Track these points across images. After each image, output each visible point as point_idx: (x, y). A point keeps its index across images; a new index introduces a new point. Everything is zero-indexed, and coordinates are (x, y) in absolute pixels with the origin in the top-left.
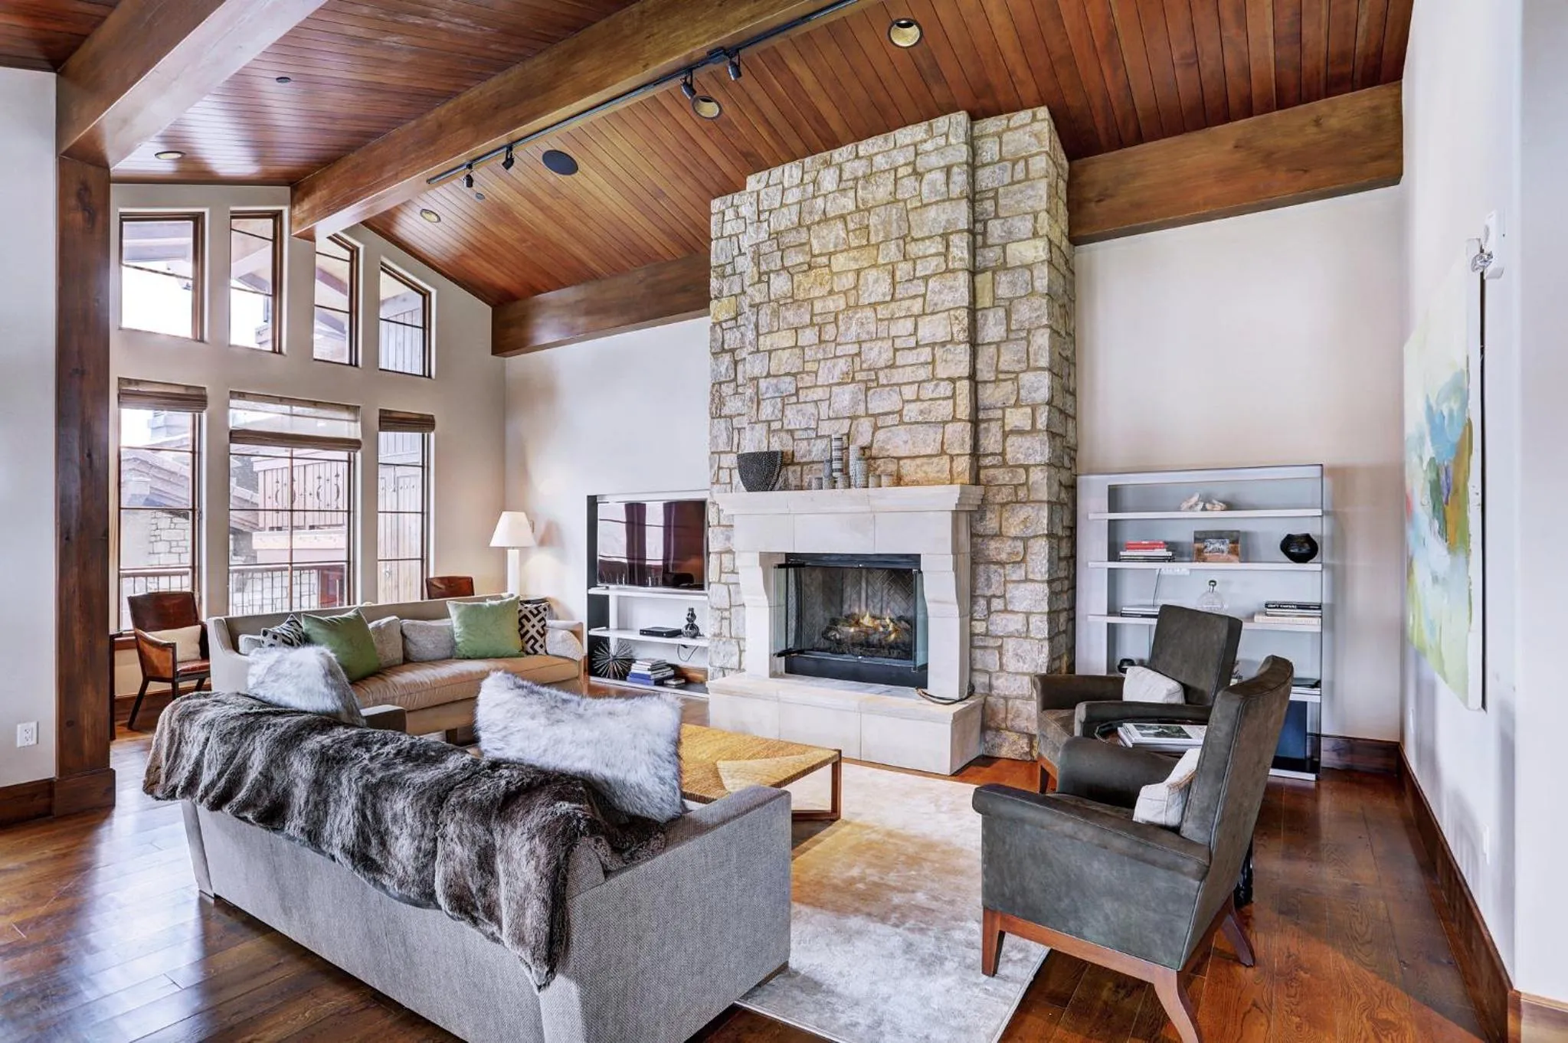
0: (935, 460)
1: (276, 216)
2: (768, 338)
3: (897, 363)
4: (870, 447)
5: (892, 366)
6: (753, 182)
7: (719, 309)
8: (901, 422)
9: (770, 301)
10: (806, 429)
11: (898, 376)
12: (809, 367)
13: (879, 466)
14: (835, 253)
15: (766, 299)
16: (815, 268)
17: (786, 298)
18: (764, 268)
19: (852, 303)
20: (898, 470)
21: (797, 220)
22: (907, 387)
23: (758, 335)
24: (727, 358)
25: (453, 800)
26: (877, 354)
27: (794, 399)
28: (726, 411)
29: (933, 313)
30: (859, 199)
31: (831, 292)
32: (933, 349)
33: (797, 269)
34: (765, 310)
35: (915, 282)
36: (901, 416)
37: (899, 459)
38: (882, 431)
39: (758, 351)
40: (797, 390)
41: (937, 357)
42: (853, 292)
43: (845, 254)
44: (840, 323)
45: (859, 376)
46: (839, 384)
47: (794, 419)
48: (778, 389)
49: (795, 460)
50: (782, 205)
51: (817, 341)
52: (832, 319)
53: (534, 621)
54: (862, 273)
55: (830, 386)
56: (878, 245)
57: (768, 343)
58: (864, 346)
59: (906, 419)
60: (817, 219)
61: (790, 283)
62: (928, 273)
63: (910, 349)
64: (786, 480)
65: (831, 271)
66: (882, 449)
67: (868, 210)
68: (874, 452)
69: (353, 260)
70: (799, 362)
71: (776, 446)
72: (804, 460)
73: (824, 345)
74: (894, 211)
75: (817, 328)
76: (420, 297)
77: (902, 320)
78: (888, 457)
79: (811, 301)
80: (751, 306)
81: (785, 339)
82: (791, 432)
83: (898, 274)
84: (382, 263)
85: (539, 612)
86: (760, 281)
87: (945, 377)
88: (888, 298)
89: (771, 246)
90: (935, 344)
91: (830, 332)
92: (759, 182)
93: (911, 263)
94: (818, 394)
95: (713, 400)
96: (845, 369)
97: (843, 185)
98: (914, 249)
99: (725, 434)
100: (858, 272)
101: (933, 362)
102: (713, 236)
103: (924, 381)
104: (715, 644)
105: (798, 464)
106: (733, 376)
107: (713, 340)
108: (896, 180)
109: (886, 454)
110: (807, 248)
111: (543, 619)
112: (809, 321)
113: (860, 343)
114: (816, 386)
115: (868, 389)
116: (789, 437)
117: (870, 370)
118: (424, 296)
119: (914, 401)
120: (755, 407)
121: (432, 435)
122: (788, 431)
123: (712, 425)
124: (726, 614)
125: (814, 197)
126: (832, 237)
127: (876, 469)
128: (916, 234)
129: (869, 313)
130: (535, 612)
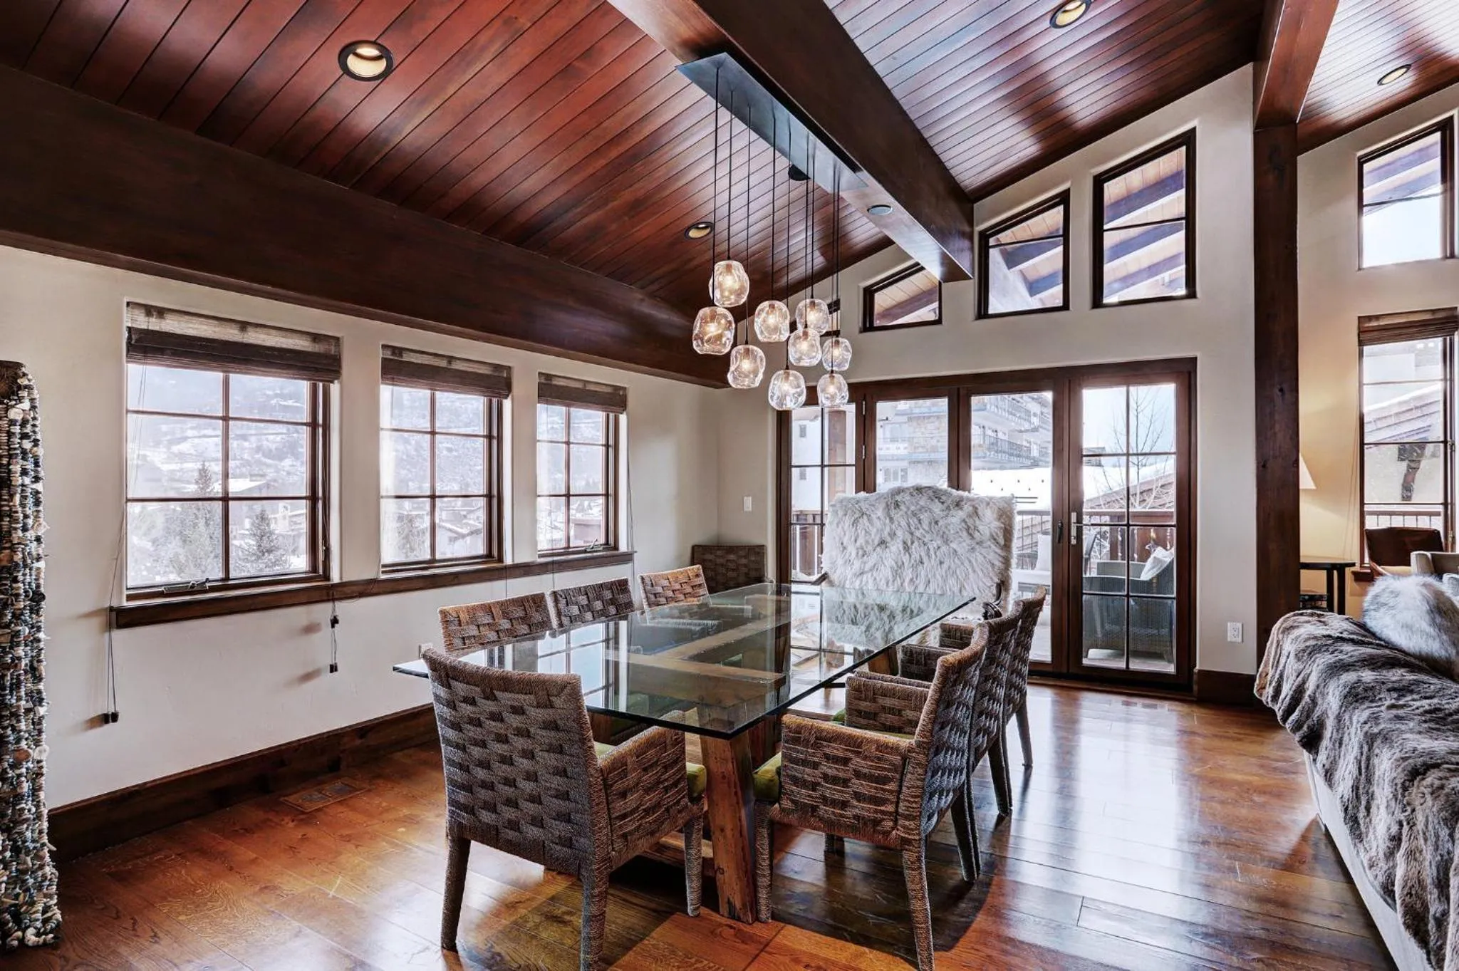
25: (1428, 781)
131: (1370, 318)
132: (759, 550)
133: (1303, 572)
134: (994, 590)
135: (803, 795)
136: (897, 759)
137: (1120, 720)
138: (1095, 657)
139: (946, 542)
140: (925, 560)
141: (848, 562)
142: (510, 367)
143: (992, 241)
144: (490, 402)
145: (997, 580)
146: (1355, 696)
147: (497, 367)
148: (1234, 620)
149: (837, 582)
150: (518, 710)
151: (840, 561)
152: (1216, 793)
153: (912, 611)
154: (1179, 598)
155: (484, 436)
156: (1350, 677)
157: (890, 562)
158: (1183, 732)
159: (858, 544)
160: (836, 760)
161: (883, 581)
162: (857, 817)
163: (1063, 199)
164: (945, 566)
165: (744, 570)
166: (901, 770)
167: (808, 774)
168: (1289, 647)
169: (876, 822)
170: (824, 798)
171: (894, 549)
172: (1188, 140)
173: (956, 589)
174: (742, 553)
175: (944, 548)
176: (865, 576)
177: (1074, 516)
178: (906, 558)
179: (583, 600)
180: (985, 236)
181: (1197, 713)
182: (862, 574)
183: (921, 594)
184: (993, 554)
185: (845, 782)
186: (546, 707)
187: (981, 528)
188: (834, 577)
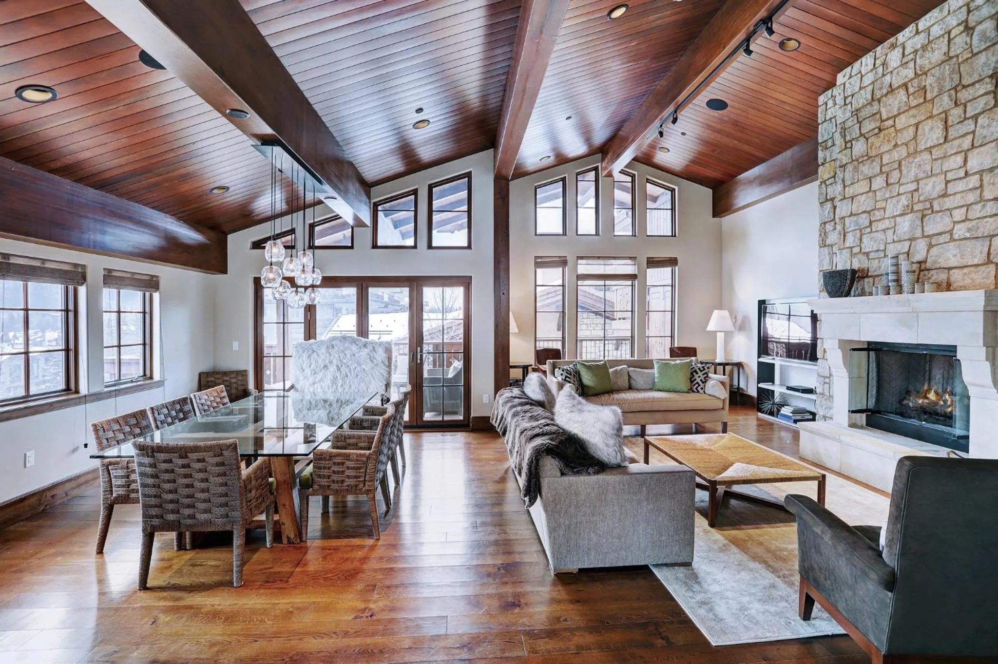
0: (982, 268)
1: (596, 169)
2: (851, 189)
3: (949, 192)
4: (925, 262)
5: (945, 195)
6: (840, 78)
7: (824, 172)
8: (952, 240)
9: (853, 161)
10: (877, 251)
11: (949, 203)
12: (879, 205)
13: (932, 275)
14: (899, 114)
15: (850, 161)
16: (884, 129)
17: (863, 157)
18: (848, 138)
19: (911, 150)
20: (948, 278)
21: (870, 97)
22: (957, 210)
23: (845, 187)
24: (829, 205)
26: (931, 187)
27: (869, 230)
28: (828, 242)
29: (981, 146)
30: (917, 67)
31: (896, 146)
32: (981, 176)
33: (871, 134)
34: (850, 168)
35: (966, 122)
36: (951, 235)
37: (950, 269)
38: (935, 248)
39: (845, 198)
40: (871, 223)
41: (985, 182)
42: (913, 142)
43: (906, 113)
44: (903, 168)
45: (916, 208)
46: (901, 215)
47: (868, 244)
48: (857, 223)
49: (869, 274)
50: (861, 88)
51: (885, 185)
52: (897, 166)
53: (700, 374)
54: (920, 126)
55: (894, 217)
56: (933, 99)
57: (851, 191)
58: (921, 182)
59: (956, 237)
60: (885, 91)
61: (865, 145)
62: (977, 112)
63: (960, 179)
64: (863, 289)
65: (895, 130)
66: (935, 262)
67: (926, 74)
68: (928, 265)
69: (633, 182)
70: (872, 202)
71: (856, 266)
72: (876, 273)
73: (890, 187)
74: (947, 67)
75: (885, 175)
76: (670, 192)
77: (953, 157)
78: (940, 268)
79: (880, 156)
80: (841, 167)
81: (862, 187)
82: (867, 254)
83: (950, 118)
84: (647, 179)
85: (704, 369)
86: (846, 148)
87: (991, 197)
88: (942, 141)
89: (852, 121)
90: (983, 171)
91: (895, 175)
92: (844, 76)
93: (962, 107)
94: (887, 224)
95: (820, 235)
96: (906, 203)
97: (905, 60)
98: (964, 95)
99: (828, 257)
100: (917, 126)
101: (981, 186)
102: (819, 121)
103: (972, 204)
104: (819, 400)
105: (871, 276)
106: (832, 217)
107: (820, 194)
108: (949, 41)
109: (938, 266)
110: (878, 116)
111: (706, 373)
112: (879, 171)
113: (917, 181)
114: (884, 218)
115: (923, 216)
116: (866, 258)
117: (925, 201)
118: (672, 191)
119: (963, 221)
120: (842, 237)
121: (677, 268)
122: (864, 253)
123: (820, 252)
124: (827, 380)
125: (883, 75)
126: (897, 102)
127: (930, 278)
128: (965, 82)
129: (926, 156)
130: (702, 369)
131: (539, 257)
132: (244, 373)
133: (511, 369)
134: (384, 388)
135: (324, 482)
136: (364, 459)
137: (440, 442)
138: (428, 416)
139: (360, 365)
140: (349, 374)
141: (306, 377)
142: (85, 265)
143: (380, 208)
144: (67, 287)
145: (385, 383)
146: (515, 415)
147: (76, 265)
148: (486, 393)
149: (300, 389)
150: (203, 460)
151: (301, 378)
152: (478, 464)
153: (342, 401)
154: (464, 386)
155: (61, 310)
156: (514, 410)
157: (330, 377)
158: (466, 443)
159: (312, 367)
160: (338, 464)
161: (326, 387)
162: (348, 486)
163: (415, 192)
164: (359, 377)
165: (235, 385)
166: (366, 464)
167: (325, 472)
168: (501, 402)
169: (356, 486)
170: (334, 481)
171: (332, 370)
172: (469, 175)
173: (365, 389)
174: (233, 376)
175: (358, 369)
176: (316, 386)
177: (419, 349)
178: (338, 374)
179: (165, 411)
180: (376, 205)
181: (472, 435)
182: (314, 384)
183: (347, 393)
184: (383, 370)
185: (343, 472)
186: (219, 456)
187: (377, 357)
188: (298, 386)
